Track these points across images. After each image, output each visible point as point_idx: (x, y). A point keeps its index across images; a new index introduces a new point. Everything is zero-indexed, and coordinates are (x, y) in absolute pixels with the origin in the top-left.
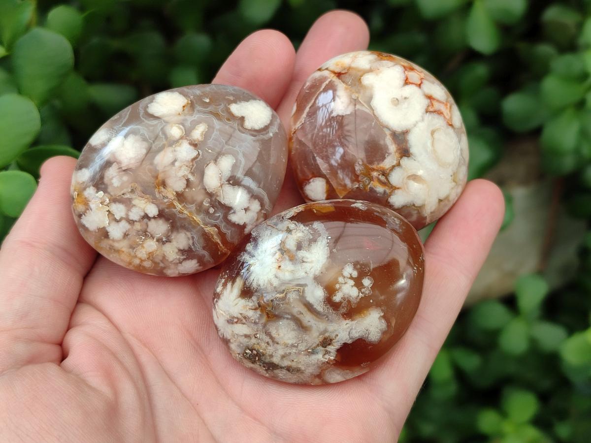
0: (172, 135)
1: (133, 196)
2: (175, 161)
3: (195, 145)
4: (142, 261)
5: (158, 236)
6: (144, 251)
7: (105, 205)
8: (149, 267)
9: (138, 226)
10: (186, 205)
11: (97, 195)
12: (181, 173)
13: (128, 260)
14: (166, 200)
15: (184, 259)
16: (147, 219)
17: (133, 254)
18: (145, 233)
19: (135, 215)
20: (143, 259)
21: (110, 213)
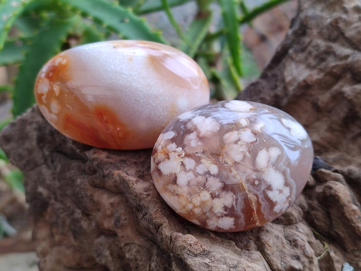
0: (240, 123)
1: (203, 156)
2: (239, 140)
3: (255, 134)
4: (195, 207)
5: (213, 190)
6: (199, 199)
7: (181, 158)
8: (198, 214)
9: (200, 178)
10: (239, 172)
11: (177, 149)
12: (242, 149)
13: (184, 204)
14: (226, 165)
15: (226, 215)
16: (209, 175)
17: (189, 199)
18: (204, 186)
19: (201, 169)
20: (196, 205)
21: (183, 164)
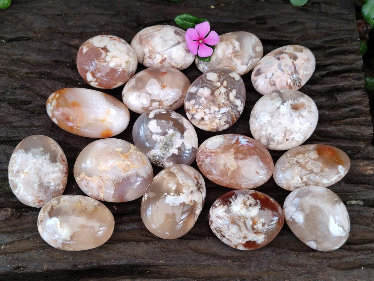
1: (211, 106)
2: (221, 93)
6: (215, 123)
7: (203, 110)
9: (213, 115)
11: (199, 107)
12: (223, 96)
13: (209, 127)
15: (226, 124)
16: (215, 112)
18: (215, 117)
20: (214, 126)
21: (204, 112)
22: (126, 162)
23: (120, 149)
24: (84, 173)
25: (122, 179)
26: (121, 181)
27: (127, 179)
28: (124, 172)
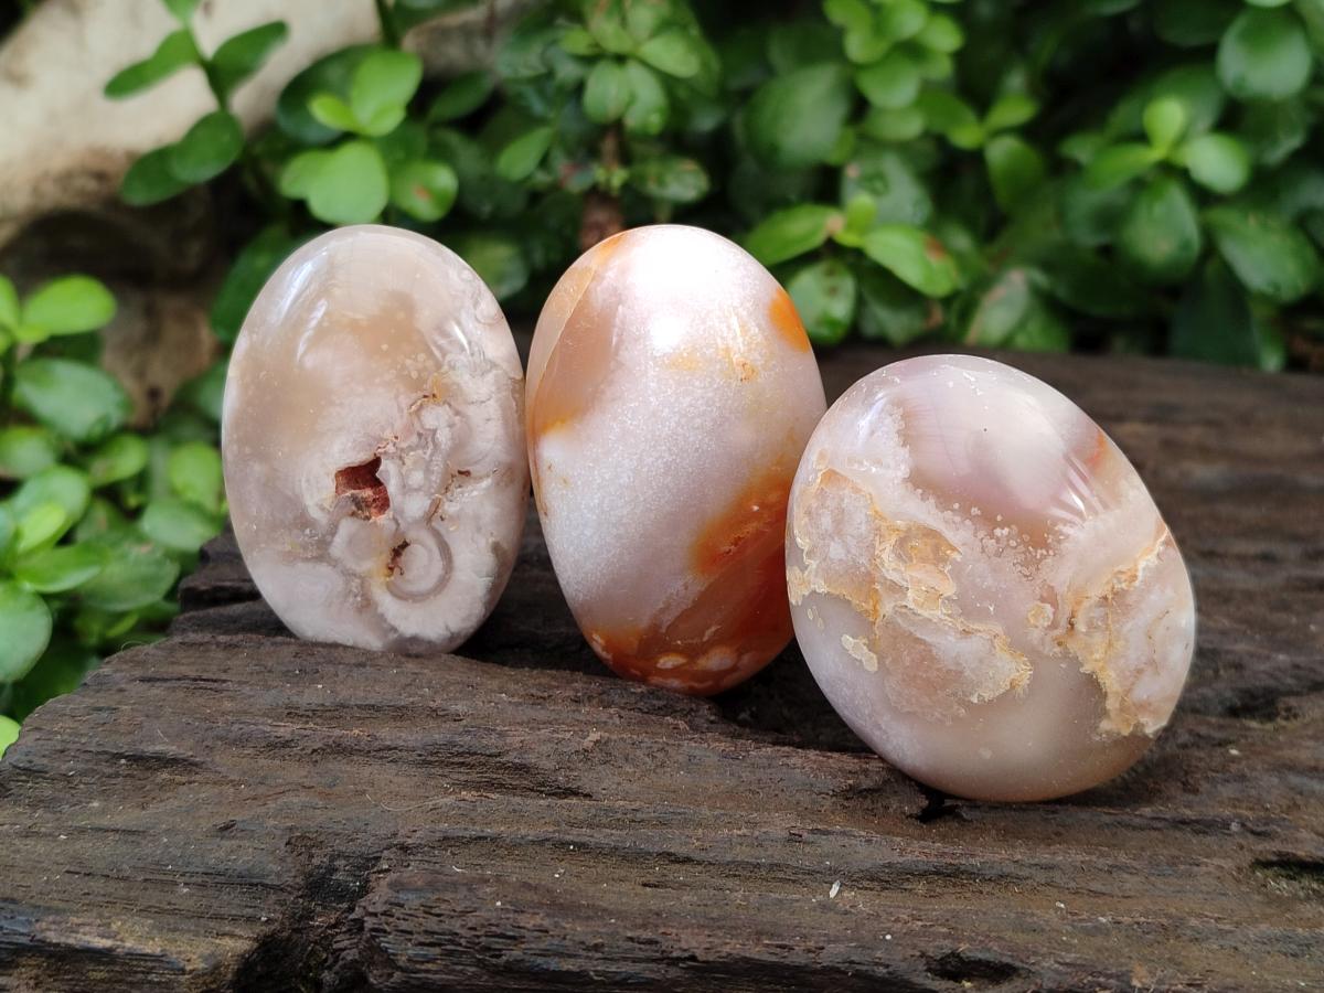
22: (893, 576)
23: (855, 646)
24: (1105, 725)
25: (991, 535)
26: (1006, 531)
27: (975, 511)
28: (954, 549)
